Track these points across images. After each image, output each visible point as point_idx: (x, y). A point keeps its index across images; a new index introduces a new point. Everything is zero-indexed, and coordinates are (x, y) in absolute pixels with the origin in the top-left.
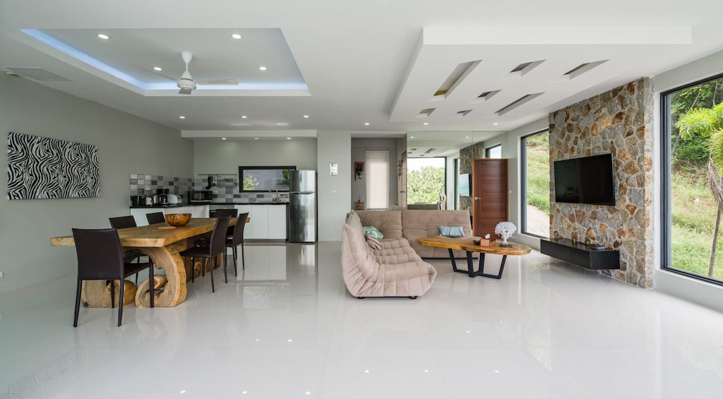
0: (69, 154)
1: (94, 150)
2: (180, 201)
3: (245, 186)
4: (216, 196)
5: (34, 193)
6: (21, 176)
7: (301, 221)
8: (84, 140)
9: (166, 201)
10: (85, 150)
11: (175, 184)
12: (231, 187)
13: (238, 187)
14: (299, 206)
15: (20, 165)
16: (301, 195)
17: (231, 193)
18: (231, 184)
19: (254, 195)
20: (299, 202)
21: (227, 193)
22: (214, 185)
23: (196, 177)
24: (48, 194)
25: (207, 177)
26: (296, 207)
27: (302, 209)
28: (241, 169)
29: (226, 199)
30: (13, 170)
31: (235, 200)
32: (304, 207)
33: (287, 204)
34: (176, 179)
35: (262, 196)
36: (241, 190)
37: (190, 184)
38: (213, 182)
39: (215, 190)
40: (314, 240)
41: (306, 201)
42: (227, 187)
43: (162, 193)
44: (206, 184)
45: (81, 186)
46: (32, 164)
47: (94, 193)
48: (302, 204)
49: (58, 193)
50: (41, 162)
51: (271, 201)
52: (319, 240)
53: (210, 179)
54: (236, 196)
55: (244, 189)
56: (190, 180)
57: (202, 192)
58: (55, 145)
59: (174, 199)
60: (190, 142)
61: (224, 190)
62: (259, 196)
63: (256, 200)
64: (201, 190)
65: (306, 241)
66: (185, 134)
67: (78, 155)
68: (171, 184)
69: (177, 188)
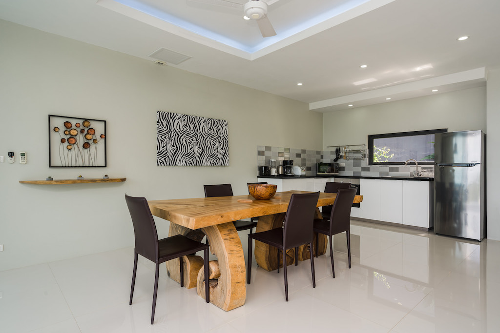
0: (204, 128)
1: (225, 124)
2: (304, 173)
3: (375, 158)
4: (343, 169)
5: (175, 161)
6: (166, 147)
7: (454, 204)
8: (216, 115)
9: (290, 172)
10: (217, 125)
11: (303, 156)
12: (360, 159)
13: (367, 159)
14: (452, 184)
15: (165, 137)
16: (454, 168)
17: (359, 165)
18: (359, 155)
19: (386, 169)
20: (453, 177)
21: (355, 165)
22: (341, 157)
23: (325, 150)
24: (186, 162)
25: (334, 149)
26: (447, 185)
27: (457, 189)
28: (371, 138)
29: (354, 173)
30: (160, 142)
31: (363, 174)
32: (461, 186)
33: (431, 180)
34: (304, 151)
35: (397, 170)
36: (371, 163)
37: (319, 157)
38: (341, 154)
39: (342, 163)
40: (478, 237)
41: (465, 177)
42: (355, 159)
43: (288, 164)
44: (334, 157)
45: (212, 156)
46: (174, 137)
47: (224, 162)
48: (457, 180)
49: (194, 161)
50: (180, 135)
51: (409, 177)
52: (488, 237)
53: (338, 151)
54: (364, 169)
55: (375, 161)
56: (318, 152)
57: (330, 165)
58: (192, 121)
59: (298, 170)
60: (319, 114)
61: (352, 162)
62: (391, 170)
63: (388, 175)
64: (330, 162)
65: (464, 236)
66: (313, 106)
67: (210, 128)
68: (298, 155)
69: (304, 160)
